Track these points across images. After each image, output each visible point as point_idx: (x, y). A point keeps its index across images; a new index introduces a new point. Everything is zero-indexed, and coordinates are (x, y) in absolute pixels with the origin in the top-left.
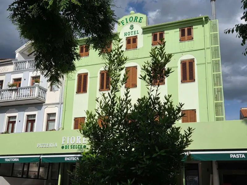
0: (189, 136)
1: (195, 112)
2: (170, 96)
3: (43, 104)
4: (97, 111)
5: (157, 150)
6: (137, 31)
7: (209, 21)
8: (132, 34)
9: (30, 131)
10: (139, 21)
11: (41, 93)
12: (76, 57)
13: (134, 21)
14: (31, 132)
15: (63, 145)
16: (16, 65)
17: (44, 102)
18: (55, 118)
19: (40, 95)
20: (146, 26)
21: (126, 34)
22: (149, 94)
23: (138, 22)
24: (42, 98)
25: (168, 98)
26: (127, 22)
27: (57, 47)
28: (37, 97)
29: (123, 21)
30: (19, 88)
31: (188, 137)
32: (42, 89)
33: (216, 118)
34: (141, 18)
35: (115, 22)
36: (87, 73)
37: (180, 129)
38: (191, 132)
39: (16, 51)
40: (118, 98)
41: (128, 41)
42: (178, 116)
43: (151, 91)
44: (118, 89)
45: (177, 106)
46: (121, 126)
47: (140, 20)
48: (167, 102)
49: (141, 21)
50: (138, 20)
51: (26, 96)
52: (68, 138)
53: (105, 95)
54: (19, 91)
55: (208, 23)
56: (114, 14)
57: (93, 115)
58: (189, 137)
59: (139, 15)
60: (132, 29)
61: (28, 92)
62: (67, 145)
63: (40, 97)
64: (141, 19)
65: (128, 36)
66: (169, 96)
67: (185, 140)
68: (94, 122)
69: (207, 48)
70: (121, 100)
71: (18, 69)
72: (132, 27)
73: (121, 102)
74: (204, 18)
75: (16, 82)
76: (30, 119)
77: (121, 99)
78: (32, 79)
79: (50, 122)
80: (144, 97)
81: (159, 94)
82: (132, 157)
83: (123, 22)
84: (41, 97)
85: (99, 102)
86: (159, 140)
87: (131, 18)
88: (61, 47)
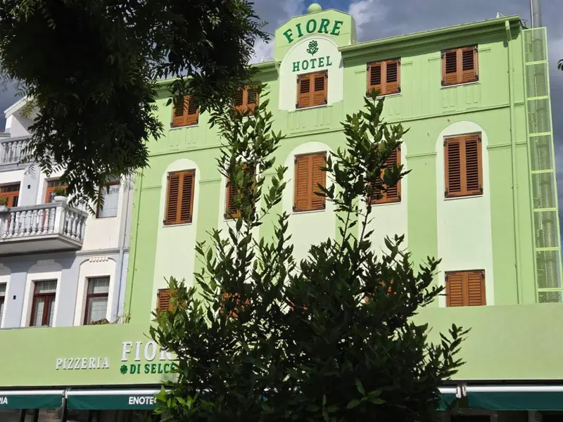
0: (454, 351)
1: (483, 277)
2: (400, 239)
3: (77, 252)
4: (199, 278)
5: (360, 389)
6: (328, 57)
7: (523, 31)
8: (313, 67)
9: (43, 325)
10: (334, 30)
11: (72, 223)
12: (151, 129)
13: (320, 31)
14: (45, 328)
15: (126, 364)
16: (7, 149)
17: (80, 248)
18: (108, 290)
19: (69, 228)
20: (350, 44)
21: (298, 67)
22: (343, 233)
23: (329, 34)
24: (73, 236)
25: (394, 243)
26: (301, 35)
27: (97, 102)
28: (59, 234)
29: (290, 30)
30: (13, 209)
31: (450, 353)
32: (74, 214)
33: (540, 293)
34: (337, 22)
35: (254, 35)
36: (194, 170)
37: (426, 332)
38: (458, 338)
39: (5, 112)
40: (256, 244)
41: (304, 83)
42: (424, 292)
43: (348, 225)
44: (257, 220)
45: (421, 266)
46: (262, 322)
47: (336, 27)
48: (392, 255)
49: (336, 31)
50: (330, 28)
51: (31, 231)
52: (138, 345)
53: (219, 234)
54: (13, 217)
55: (519, 36)
56: (253, 11)
57: (187, 291)
58: (454, 353)
59: (333, 15)
60: (314, 52)
61: (36, 219)
62: (136, 364)
63: (68, 234)
64: (339, 25)
65: (302, 72)
66: (396, 238)
67: (440, 362)
68: (191, 309)
69: (516, 105)
70: (266, 249)
71: (11, 159)
72: (313, 47)
73: (265, 253)
74: (507, 24)
75: (8, 193)
76: (42, 292)
77: (265, 246)
78: (48, 187)
79: (95, 300)
80: (329, 240)
81: (371, 233)
82: (291, 407)
83: (289, 33)
84: (71, 235)
85: (206, 255)
86: (367, 363)
87: (312, 23)
88: (107, 102)
